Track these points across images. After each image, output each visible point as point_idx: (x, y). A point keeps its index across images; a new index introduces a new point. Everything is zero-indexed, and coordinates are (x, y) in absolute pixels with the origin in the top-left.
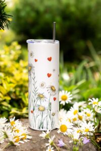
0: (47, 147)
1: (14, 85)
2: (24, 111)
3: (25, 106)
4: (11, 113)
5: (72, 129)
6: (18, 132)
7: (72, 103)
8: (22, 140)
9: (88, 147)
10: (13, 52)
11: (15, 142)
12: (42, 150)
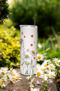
0: (30, 84)
1: (12, 50)
2: (18, 64)
3: (18, 61)
4: (10, 65)
5: (43, 74)
6: (14, 76)
7: (43, 60)
8: (16, 80)
9: (52, 85)
10: (12, 32)
11: (13, 81)
12: (27, 86)
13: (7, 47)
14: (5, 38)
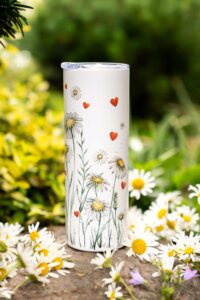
0: (107, 285)
1: (35, 159)
3: (58, 200)
4: (30, 214)
5: (155, 247)
6: (46, 255)
7: (154, 195)
8: (54, 270)
9: (192, 286)
11: (41, 275)
12: (95, 291)
13: (18, 148)
14: (11, 118)
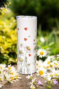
0: (31, 85)
5: (46, 73)
7: (47, 56)
8: (15, 79)
9: (56, 86)
10: (11, 24)
11: (11, 81)
13: (6, 40)
